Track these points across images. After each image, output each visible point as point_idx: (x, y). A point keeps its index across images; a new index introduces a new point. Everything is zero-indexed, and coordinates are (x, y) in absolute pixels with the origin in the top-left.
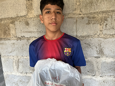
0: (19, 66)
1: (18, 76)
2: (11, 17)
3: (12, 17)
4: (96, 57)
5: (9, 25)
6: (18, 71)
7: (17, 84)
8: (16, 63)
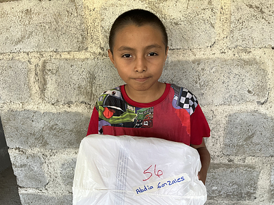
0: (45, 84)
1: (45, 114)
6: (43, 99)
7: (42, 136)
8: (36, 74)
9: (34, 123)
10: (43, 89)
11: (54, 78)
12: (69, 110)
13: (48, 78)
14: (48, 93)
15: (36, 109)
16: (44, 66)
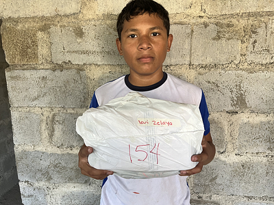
0: (53, 131)
1: (52, 154)
2: (41, 14)
3: (43, 17)
4: (229, 113)
5: (34, 35)
6: (51, 143)
7: (48, 172)
8: (47, 124)
10: (51, 136)
11: (61, 127)
12: (71, 152)
13: (56, 127)
14: (55, 139)
15: (44, 151)
16: (53, 118)
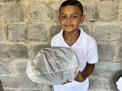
9: (4, 49)
